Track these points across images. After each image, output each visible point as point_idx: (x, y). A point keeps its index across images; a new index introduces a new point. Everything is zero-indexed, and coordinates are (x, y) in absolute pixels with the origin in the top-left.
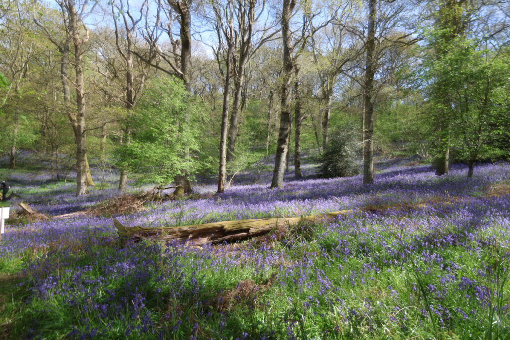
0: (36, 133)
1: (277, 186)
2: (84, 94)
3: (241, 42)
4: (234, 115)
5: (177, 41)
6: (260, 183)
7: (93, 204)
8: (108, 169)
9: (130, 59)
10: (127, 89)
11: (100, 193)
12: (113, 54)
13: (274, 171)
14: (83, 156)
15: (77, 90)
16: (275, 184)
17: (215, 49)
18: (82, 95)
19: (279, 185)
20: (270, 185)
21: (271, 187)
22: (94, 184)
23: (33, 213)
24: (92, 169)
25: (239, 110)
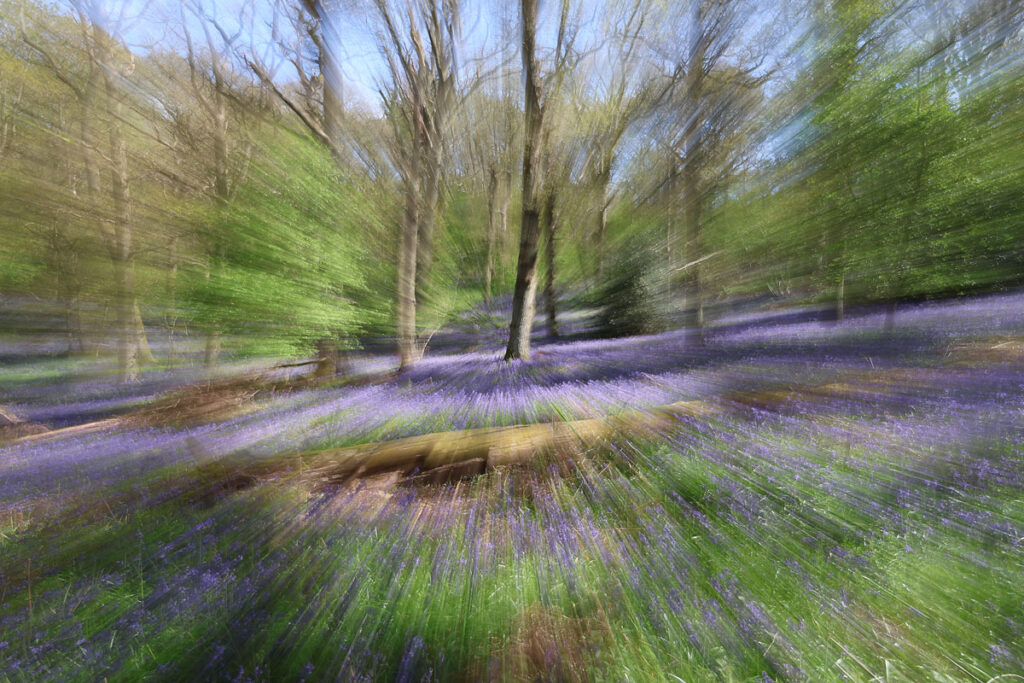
0: (36, 263)
1: (518, 356)
2: (127, 181)
3: (437, 82)
4: (426, 222)
5: (313, 78)
6: (483, 350)
7: (151, 399)
8: (182, 331)
9: (220, 113)
10: (217, 171)
11: (166, 377)
12: (187, 105)
13: (511, 326)
14: (132, 304)
15: (114, 173)
16: (512, 351)
17: (386, 95)
18: (123, 182)
19: (522, 353)
20: (502, 353)
21: (506, 358)
22: (154, 360)
23: (19, 424)
24: (150, 330)
25: (435, 211)
